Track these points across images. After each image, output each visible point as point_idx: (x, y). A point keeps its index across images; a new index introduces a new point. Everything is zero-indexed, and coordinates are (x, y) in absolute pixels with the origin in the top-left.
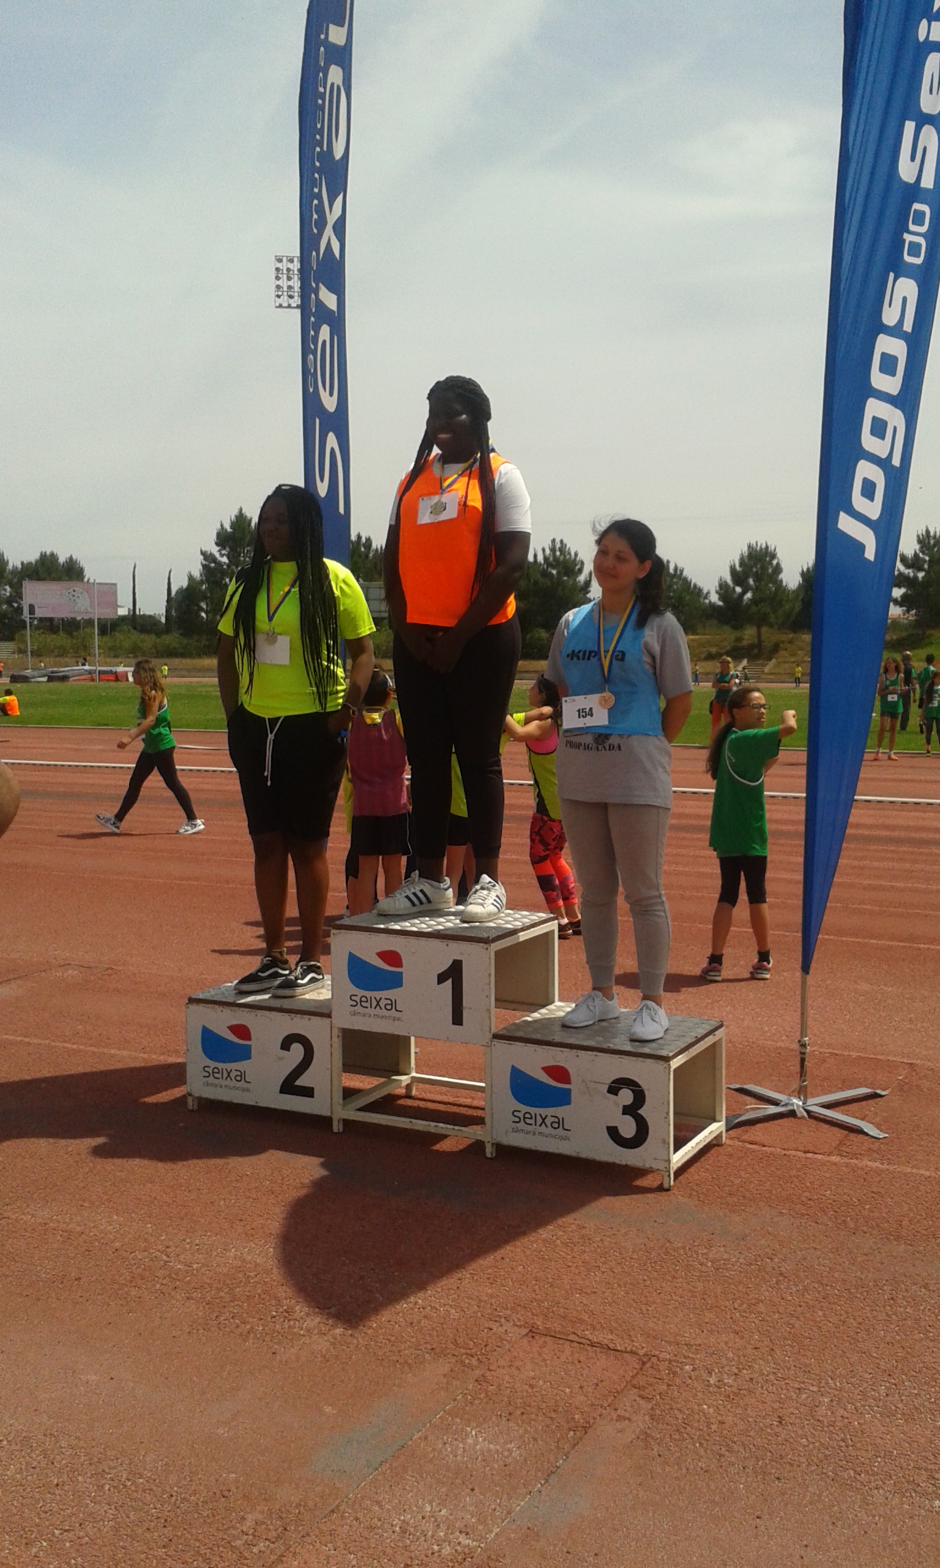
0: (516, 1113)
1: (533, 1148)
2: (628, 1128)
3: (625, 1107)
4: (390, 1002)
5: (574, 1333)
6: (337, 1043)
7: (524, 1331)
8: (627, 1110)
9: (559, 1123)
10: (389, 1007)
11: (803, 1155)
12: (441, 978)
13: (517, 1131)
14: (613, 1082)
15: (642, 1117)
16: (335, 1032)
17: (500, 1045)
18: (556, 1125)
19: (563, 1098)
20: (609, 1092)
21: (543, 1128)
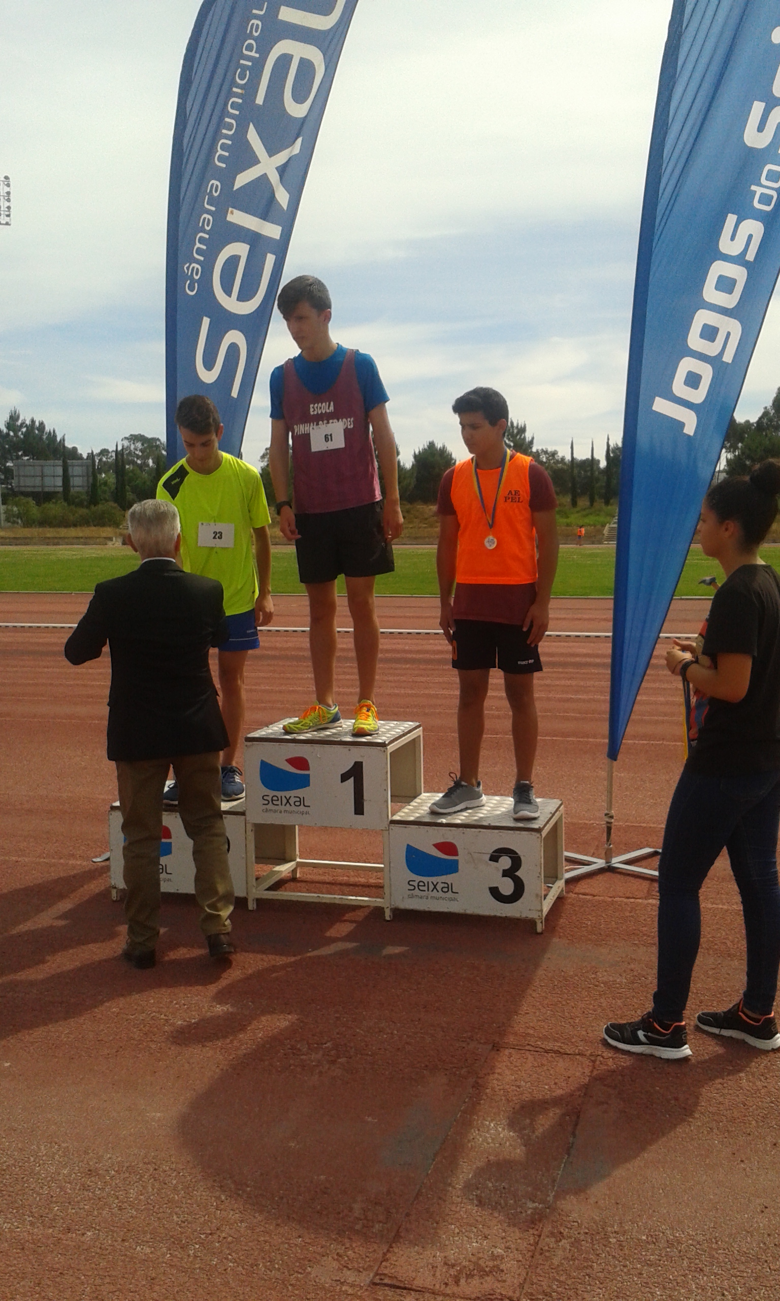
0: (411, 883)
1: (427, 909)
2: (507, 887)
3: (504, 871)
4: (298, 800)
5: (529, 1045)
6: (251, 836)
7: (490, 1046)
8: (506, 873)
9: (448, 888)
10: (297, 804)
11: (625, 900)
12: (344, 777)
13: (412, 897)
14: (494, 852)
15: (518, 878)
16: (249, 827)
17: (396, 828)
18: (445, 890)
19: (452, 868)
20: (490, 860)
21: (435, 893)
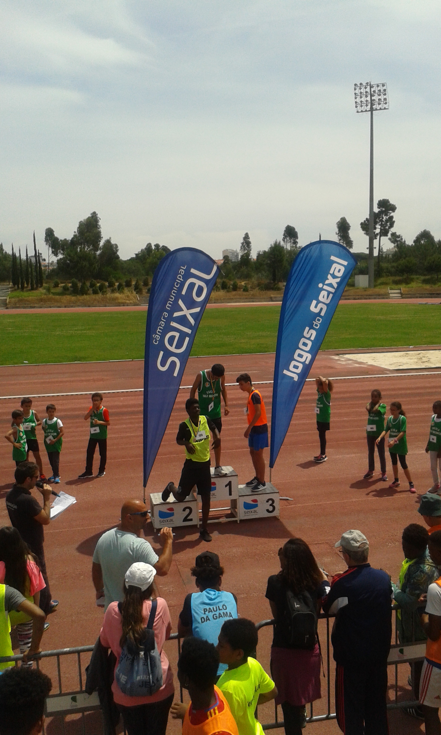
0: (245, 512)
1: (249, 518)
2: (271, 509)
3: (270, 504)
12: (226, 486)
13: (245, 516)
15: (274, 506)
17: (241, 498)
18: (255, 512)
20: (266, 502)
21: (252, 514)
